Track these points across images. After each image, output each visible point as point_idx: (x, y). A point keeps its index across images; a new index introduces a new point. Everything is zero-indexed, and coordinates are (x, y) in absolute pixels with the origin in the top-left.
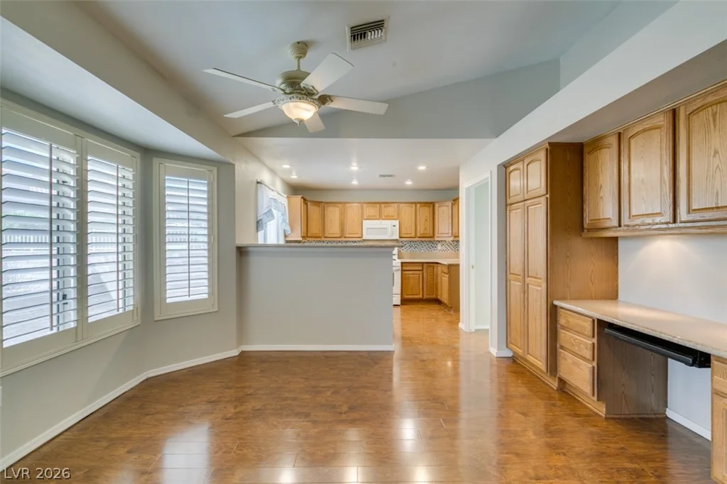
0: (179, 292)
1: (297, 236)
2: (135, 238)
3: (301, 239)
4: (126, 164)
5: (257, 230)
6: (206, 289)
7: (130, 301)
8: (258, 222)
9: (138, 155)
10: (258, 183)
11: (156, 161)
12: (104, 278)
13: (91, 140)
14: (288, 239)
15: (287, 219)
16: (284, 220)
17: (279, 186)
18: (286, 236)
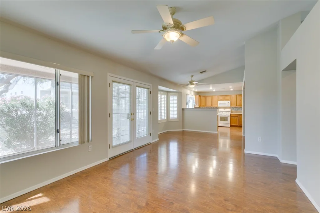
0: (172, 117)
1: (197, 106)
2: (166, 107)
4: (165, 94)
5: (187, 105)
6: (176, 117)
7: (166, 117)
8: (186, 103)
10: (187, 94)
12: (163, 113)
15: (195, 102)
16: (194, 102)
17: (192, 93)
18: (194, 106)
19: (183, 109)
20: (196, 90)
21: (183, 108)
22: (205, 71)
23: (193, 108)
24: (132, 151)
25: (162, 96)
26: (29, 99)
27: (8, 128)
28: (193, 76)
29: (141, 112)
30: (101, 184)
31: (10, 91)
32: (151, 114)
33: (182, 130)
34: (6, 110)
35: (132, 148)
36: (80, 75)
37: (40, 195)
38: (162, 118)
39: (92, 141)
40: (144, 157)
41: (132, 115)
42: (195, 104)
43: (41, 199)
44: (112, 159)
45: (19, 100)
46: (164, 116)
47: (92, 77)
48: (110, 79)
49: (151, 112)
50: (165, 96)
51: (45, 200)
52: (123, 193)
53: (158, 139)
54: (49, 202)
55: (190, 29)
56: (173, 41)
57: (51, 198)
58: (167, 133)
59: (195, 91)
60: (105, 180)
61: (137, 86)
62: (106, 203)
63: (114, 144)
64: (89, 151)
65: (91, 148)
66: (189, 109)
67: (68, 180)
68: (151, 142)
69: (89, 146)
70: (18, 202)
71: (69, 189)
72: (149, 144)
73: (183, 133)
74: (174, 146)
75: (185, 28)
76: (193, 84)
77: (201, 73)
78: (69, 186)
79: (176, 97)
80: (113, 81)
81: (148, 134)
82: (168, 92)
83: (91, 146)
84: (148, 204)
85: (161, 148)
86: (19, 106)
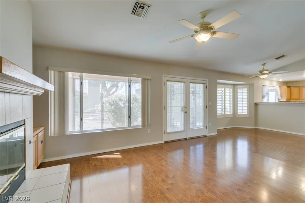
0: (240, 112)
1: (284, 99)
2: (232, 100)
3: (286, 101)
4: (230, 88)
5: (263, 98)
6: (246, 112)
7: (231, 112)
8: (263, 96)
9: (232, 86)
10: (263, 86)
11: (236, 86)
12: (228, 108)
13: (226, 86)
14: (280, 101)
15: (279, 94)
16: (277, 95)
17: (275, 84)
18: (279, 100)
19: (256, 104)
20: (281, 80)
21: (256, 102)
22: (283, 56)
23: (277, 101)
24: (185, 139)
25: (226, 90)
26: (123, 96)
27: (113, 114)
28: (265, 64)
29: (195, 106)
30: (151, 156)
31: (118, 92)
32: (207, 108)
33: (254, 128)
34: (112, 103)
35: (186, 137)
36: (143, 79)
37: (118, 153)
38: (226, 112)
39: (150, 126)
40: (200, 148)
41: (185, 108)
42: (280, 97)
43: (118, 156)
44: (166, 143)
45: (118, 97)
46: (229, 109)
47: (151, 79)
48: (164, 79)
49: (207, 106)
50: (231, 90)
51: (120, 156)
52: (162, 165)
53: (217, 133)
54: (121, 158)
55: (220, 26)
56: (203, 42)
57: (122, 156)
58: (234, 129)
59: (278, 80)
60: (154, 155)
61: (191, 83)
62: (148, 168)
63: (169, 131)
64: (149, 133)
65: (150, 131)
66: (268, 104)
67: (134, 150)
68: (207, 135)
69: (149, 130)
70: (109, 154)
71: (132, 154)
72: (205, 137)
73: (256, 131)
74: (243, 145)
75: (213, 28)
76: (264, 74)
77: (277, 59)
78: (133, 153)
79: (246, 90)
80: (167, 81)
81: (204, 127)
82: (234, 85)
83: (150, 130)
84: (175, 177)
85: (225, 143)
86: (118, 100)
